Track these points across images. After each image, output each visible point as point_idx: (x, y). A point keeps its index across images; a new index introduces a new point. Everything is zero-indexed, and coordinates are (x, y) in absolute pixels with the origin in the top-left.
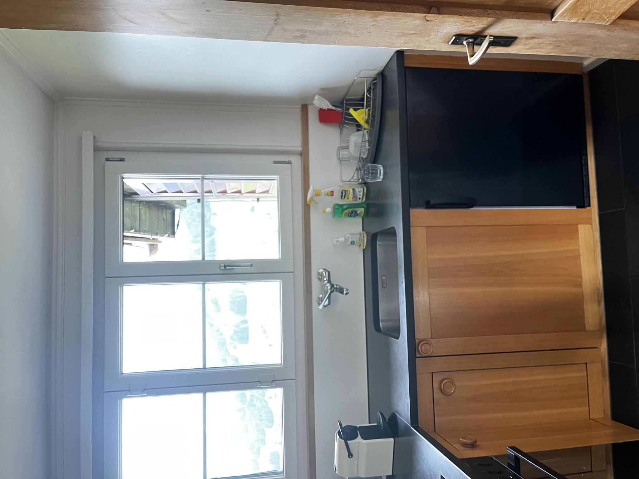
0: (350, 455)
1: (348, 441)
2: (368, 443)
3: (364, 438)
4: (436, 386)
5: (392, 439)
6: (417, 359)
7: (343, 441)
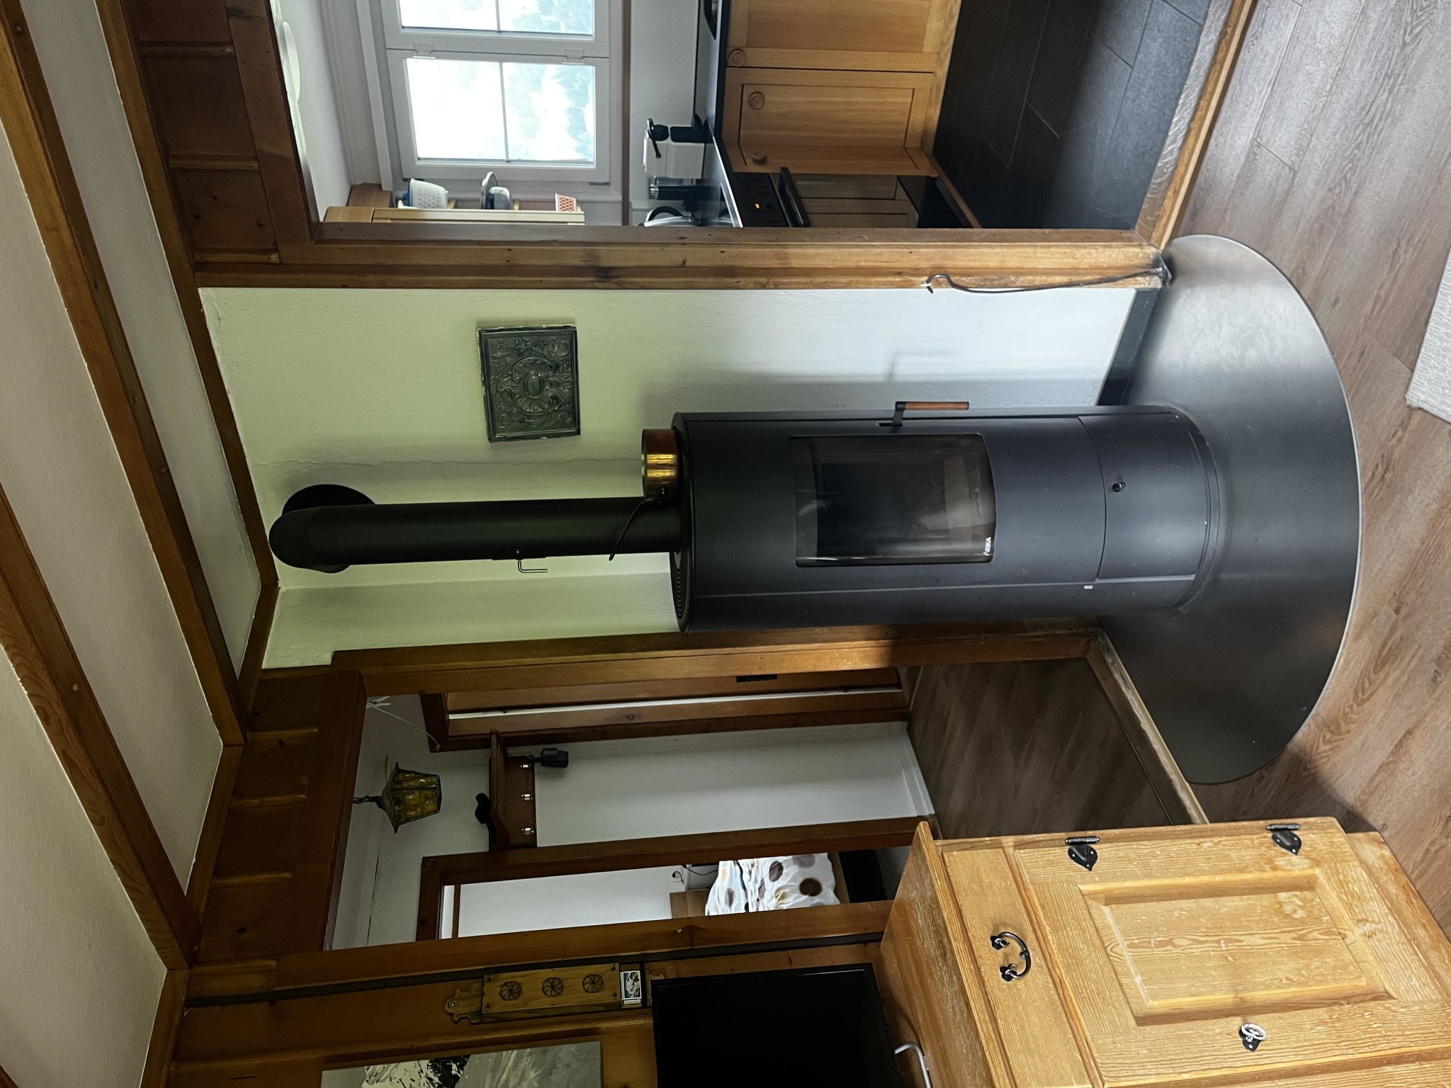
0: (658, 155)
1: (657, 142)
2: (677, 146)
3: (674, 140)
4: (745, 98)
5: (703, 145)
6: (727, 69)
7: (651, 140)
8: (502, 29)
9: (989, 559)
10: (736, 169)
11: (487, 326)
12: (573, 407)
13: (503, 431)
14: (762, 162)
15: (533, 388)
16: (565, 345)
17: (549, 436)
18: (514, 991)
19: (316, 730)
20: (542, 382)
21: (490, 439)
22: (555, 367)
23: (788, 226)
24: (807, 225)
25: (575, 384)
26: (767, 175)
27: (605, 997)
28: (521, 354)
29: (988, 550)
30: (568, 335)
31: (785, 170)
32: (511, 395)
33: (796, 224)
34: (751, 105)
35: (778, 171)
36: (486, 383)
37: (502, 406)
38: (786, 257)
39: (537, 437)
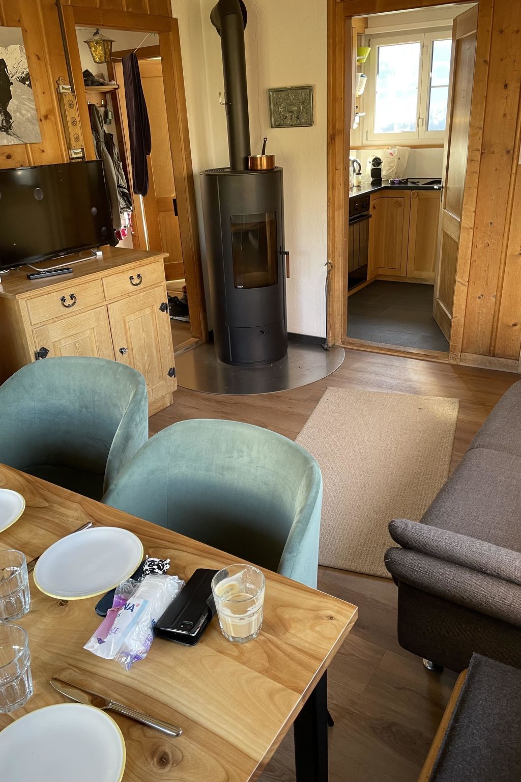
4: (399, 199)
8: (431, 89)
9: (236, 288)
10: (371, 196)
11: (314, 89)
12: (283, 125)
13: (273, 96)
14: (374, 207)
15: (290, 108)
16: (306, 122)
17: (271, 115)
18: (71, 106)
19: (149, 13)
20: (292, 112)
21: (269, 90)
22: (298, 118)
23: (349, 217)
24: (350, 225)
25: (291, 126)
26: (368, 209)
27: (73, 143)
28: (303, 103)
29: (239, 287)
30: (309, 123)
31: (371, 216)
32: (287, 99)
33: (350, 221)
34: (396, 202)
35: (370, 214)
36: (292, 89)
37: (283, 95)
38: (339, 209)
39: (270, 110)
